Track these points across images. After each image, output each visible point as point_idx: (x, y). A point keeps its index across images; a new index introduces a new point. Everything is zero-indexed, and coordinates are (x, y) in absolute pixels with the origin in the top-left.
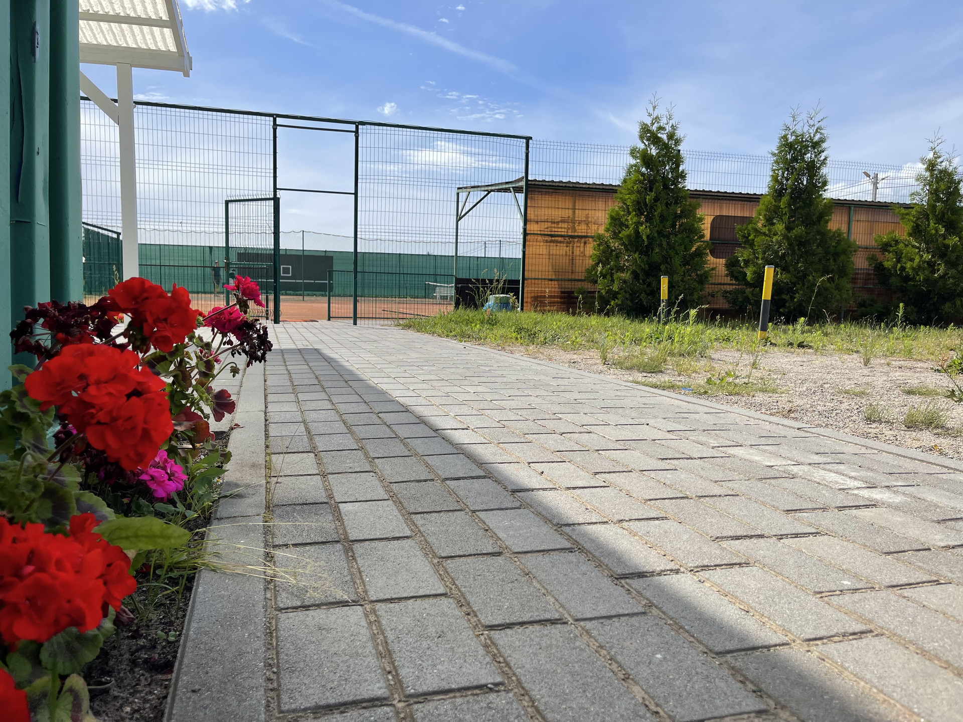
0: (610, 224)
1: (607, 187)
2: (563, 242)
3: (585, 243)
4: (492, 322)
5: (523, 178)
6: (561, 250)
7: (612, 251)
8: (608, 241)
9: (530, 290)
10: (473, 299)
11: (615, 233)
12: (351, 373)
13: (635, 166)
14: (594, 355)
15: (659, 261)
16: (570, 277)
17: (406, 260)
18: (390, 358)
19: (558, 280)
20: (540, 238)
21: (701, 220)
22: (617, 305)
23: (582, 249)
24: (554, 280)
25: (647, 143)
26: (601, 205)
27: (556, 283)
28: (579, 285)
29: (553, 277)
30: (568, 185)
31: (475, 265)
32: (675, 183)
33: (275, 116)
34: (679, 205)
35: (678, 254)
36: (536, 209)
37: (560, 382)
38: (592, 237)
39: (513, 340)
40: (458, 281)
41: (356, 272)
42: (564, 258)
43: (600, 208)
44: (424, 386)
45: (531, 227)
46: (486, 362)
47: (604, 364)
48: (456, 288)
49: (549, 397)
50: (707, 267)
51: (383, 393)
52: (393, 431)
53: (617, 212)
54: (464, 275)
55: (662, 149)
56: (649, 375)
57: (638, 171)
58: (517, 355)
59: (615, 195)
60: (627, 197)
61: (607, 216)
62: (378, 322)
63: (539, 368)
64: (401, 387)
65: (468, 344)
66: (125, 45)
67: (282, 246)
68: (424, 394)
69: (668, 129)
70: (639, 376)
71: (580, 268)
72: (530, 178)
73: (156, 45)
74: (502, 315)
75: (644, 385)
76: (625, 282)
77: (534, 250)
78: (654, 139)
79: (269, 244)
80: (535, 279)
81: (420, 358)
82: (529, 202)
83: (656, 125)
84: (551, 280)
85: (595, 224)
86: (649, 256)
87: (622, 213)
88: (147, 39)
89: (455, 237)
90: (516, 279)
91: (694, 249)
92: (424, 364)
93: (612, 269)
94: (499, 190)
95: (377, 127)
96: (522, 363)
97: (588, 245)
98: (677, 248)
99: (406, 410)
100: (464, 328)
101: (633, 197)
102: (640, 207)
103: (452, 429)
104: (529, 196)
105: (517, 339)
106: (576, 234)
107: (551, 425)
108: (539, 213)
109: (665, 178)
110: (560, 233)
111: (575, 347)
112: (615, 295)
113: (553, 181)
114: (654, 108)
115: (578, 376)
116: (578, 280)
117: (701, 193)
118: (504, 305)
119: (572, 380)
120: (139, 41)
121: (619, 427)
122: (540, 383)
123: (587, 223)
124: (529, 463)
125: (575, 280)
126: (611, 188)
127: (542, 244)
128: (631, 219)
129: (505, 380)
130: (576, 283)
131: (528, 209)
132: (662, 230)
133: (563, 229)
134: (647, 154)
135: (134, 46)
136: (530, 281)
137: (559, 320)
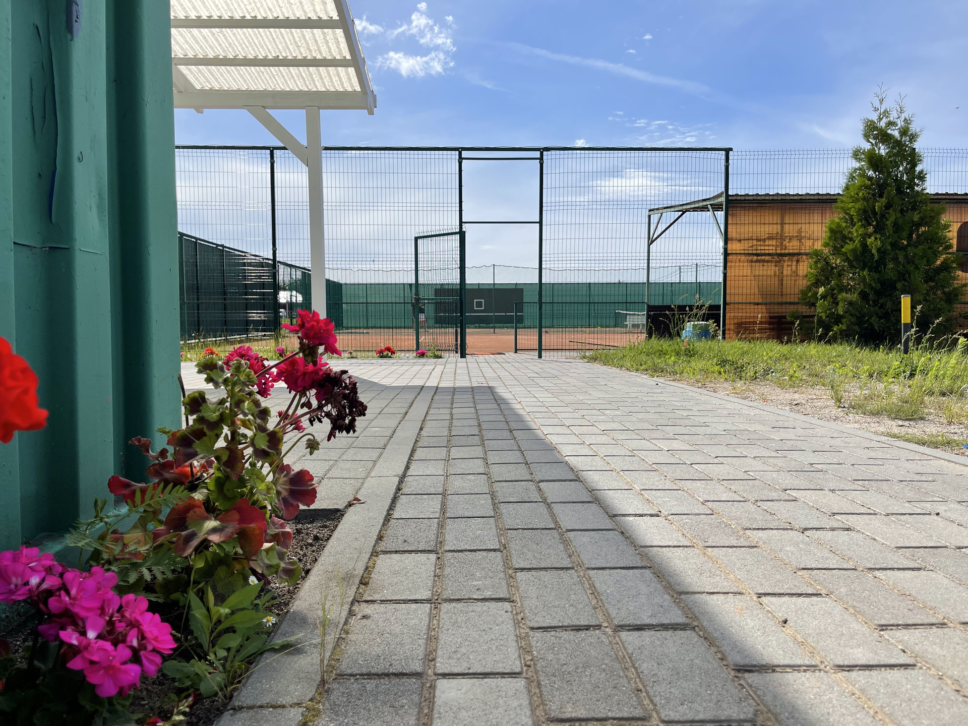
0: (830, 238)
1: (824, 197)
2: (771, 262)
3: (798, 261)
4: (690, 354)
5: (722, 193)
6: (770, 270)
7: (833, 268)
8: (828, 257)
9: (733, 316)
10: (667, 329)
11: (835, 248)
12: (520, 419)
13: (860, 169)
14: (821, 395)
15: (894, 279)
16: (780, 300)
17: (596, 289)
18: (568, 399)
19: (766, 304)
20: (743, 258)
21: (947, 227)
22: (841, 331)
23: (794, 268)
24: (761, 304)
25: (874, 142)
26: (817, 217)
27: (764, 307)
28: (792, 308)
29: (760, 301)
30: (775, 198)
31: (669, 292)
32: (911, 185)
33: (460, 150)
34: (918, 211)
35: (918, 269)
36: (738, 227)
37: (783, 434)
38: (806, 254)
39: (716, 375)
40: (650, 308)
41: (541, 303)
42: (773, 279)
43: (816, 221)
44: (604, 439)
45: (733, 247)
46: (684, 404)
47: (839, 407)
48: (648, 317)
49: (771, 460)
50: (956, 284)
51: (551, 449)
52: (553, 516)
53: (838, 223)
54: (657, 302)
55: (893, 148)
56: (906, 423)
57: (863, 175)
58: (721, 394)
59: (834, 205)
60: (851, 205)
61: (824, 229)
62: (564, 353)
63: (752, 412)
64: (575, 440)
65: (661, 380)
66: (315, 90)
67: (468, 280)
68: (603, 451)
69: (900, 123)
70: (893, 426)
71: (793, 290)
72: (730, 193)
73: (343, 87)
74: (701, 345)
75: (906, 440)
76: (851, 303)
77: (737, 271)
78: (884, 137)
79: (454, 278)
80: (738, 303)
81: (603, 398)
82: (730, 218)
83: (884, 120)
84: (758, 304)
85: (809, 239)
86: (880, 272)
87: (844, 225)
88: (334, 80)
89: (646, 261)
90: (717, 303)
91: (938, 262)
92: (607, 406)
93: (833, 290)
94: (695, 209)
95: (562, 152)
96: (729, 406)
97: (801, 264)
98: (917, 262)
99: (576, 478)
100: (657, 361)
101: (858, 205)
102: (867, 216)
103: (636, 515)
104: (730, 212)
105: (720, 373)
106: (787, 251)
107: (784, 511)
108: (742, 230)
109: (899, 183)
110: (767, 252)
111: (794, 383)
112: (838, 319)
113: (757, 195)
114: (881, 101)
115: (808, 426)
116: (790, 303)
117: (944, 197)
118: (704, 333)
119: (799, 431)
120: (327, 84)
121: (893, 518)
122: (756, 437)
123: (800, 238)
124: (760, 595)
125: (786, 303)
126: (828, 197)
127: (746, 264)
128: (856, 232)
129: (709, 430)
130: (788, 306)
131: (729, 227)
132: (896, 241)
133: (771, 247)
134: (875, 154)
135: (324, 89)
136: (732, 306)
137: (770, 350)
